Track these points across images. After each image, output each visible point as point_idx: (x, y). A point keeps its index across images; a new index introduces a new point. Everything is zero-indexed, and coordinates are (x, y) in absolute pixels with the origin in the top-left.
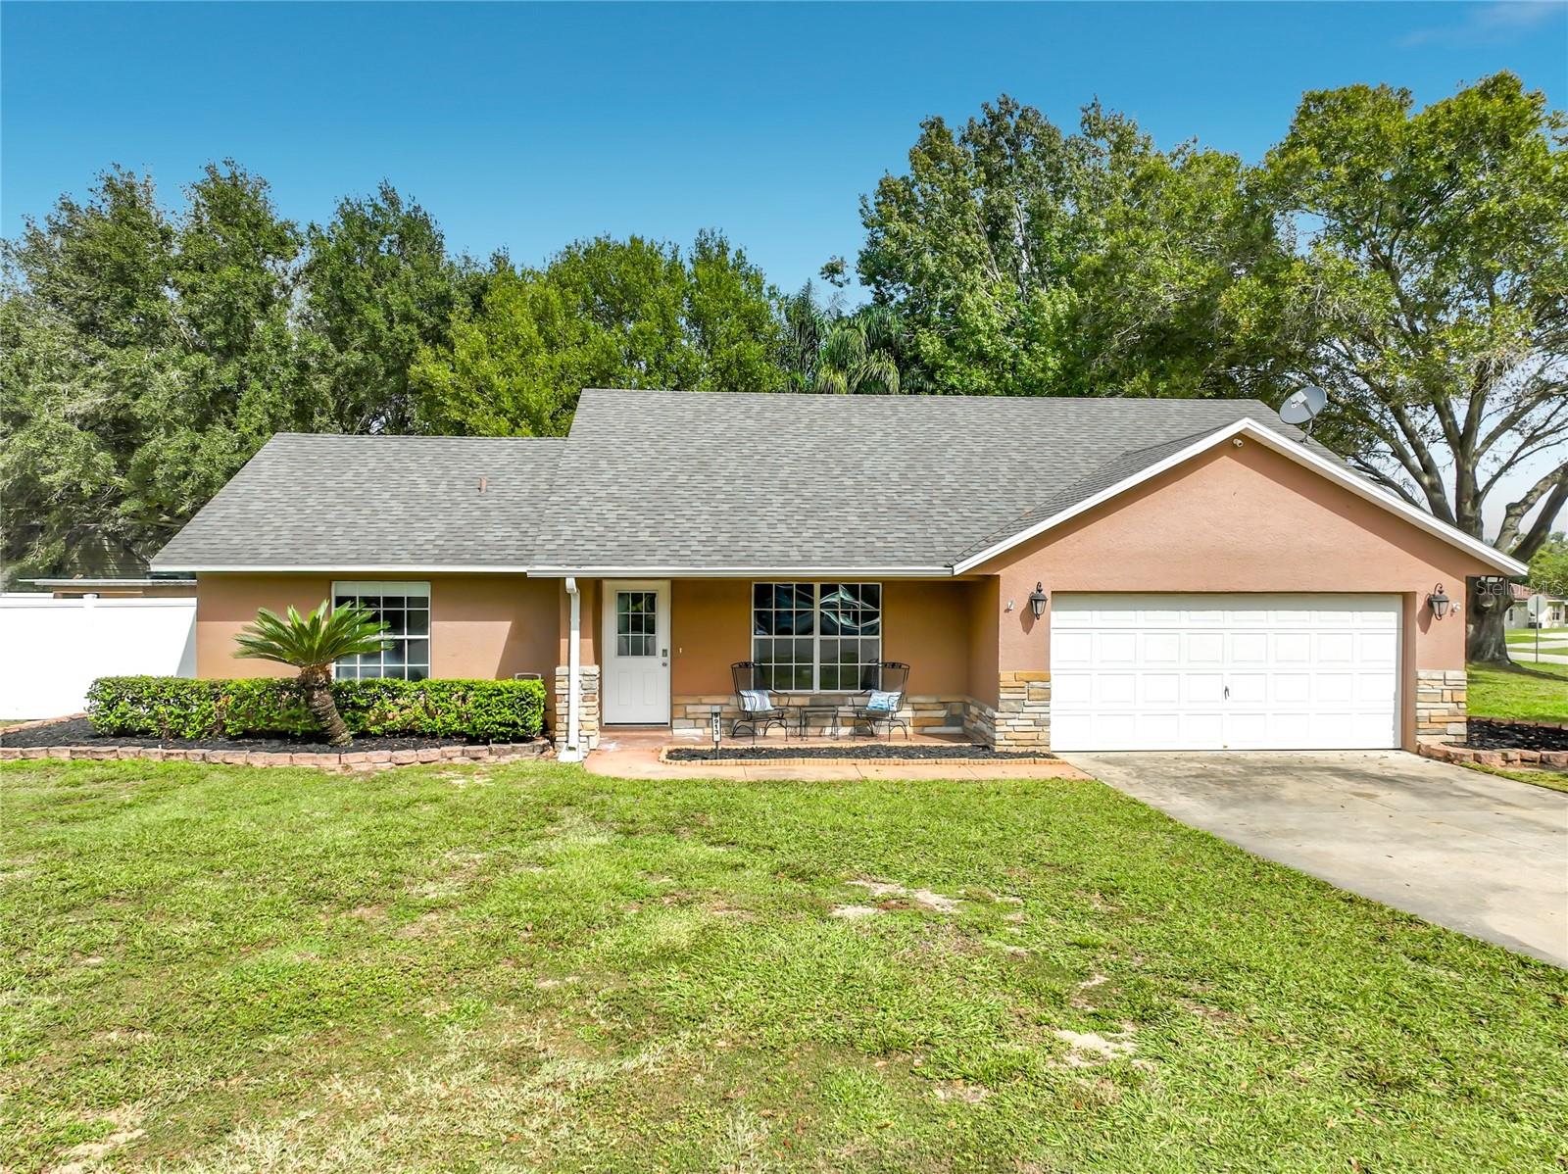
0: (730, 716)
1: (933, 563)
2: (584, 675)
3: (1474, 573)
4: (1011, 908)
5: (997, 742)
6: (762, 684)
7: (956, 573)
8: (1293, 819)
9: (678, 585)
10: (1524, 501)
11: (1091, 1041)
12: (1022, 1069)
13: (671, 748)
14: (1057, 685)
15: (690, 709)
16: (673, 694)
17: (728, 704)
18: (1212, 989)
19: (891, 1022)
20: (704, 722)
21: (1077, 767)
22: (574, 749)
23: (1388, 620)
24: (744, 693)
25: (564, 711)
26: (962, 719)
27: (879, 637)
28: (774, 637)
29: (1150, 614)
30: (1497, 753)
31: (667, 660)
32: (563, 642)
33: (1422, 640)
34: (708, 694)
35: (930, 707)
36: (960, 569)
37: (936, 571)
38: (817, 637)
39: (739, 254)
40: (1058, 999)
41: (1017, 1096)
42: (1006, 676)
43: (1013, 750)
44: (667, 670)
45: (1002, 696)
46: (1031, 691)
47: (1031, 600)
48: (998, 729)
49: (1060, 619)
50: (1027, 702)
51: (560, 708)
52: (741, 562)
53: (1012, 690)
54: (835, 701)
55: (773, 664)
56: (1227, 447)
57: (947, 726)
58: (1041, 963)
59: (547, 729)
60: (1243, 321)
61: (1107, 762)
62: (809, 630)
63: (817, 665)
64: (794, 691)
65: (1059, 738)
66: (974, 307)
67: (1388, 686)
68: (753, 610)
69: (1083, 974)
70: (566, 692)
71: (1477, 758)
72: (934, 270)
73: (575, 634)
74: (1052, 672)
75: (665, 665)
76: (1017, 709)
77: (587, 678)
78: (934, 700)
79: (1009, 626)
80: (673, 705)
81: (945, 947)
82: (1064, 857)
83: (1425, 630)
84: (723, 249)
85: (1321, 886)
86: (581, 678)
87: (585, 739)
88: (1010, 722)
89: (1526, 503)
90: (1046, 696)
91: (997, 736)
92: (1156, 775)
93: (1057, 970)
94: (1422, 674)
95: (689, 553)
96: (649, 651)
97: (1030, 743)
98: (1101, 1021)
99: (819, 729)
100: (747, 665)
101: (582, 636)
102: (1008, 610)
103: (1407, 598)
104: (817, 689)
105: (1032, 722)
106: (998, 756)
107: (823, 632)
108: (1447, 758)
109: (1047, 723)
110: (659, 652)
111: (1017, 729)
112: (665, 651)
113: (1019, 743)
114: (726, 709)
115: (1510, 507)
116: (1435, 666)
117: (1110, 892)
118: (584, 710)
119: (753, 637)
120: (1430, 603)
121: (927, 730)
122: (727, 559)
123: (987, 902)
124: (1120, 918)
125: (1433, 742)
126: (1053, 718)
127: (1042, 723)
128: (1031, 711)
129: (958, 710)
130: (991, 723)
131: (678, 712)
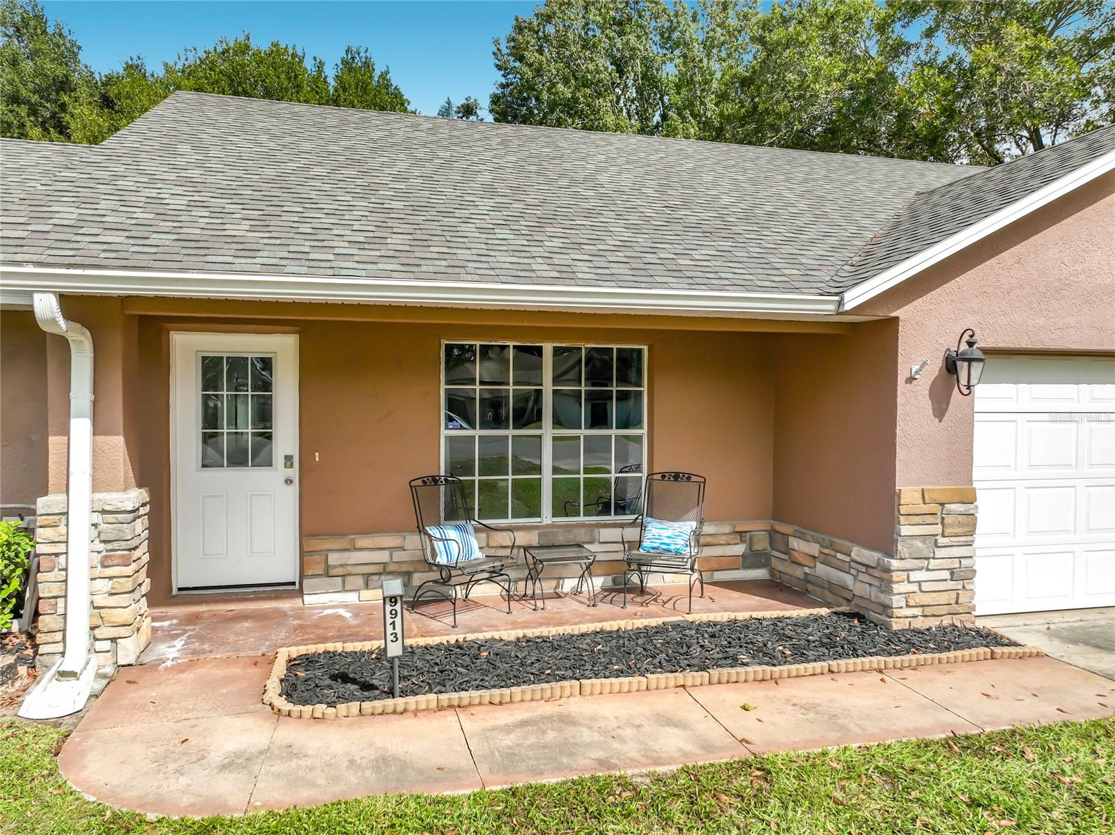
0: (405, 568)
2: (104, 512)
5: (897, 612)
6: (457, 511)
7: (848, 307)
13: (295, 651)
14: (988, 508)
15: (334, 559)
16: (305, 533)
17: (402, 548)
20: (360, 581)
21: (1068, 661)
22: (73, 674)
24: (433, 531)
25: (55, 590)
26: (768, 557)
27: (644, 431)
28: (477, 433)
29: (1098, 390)
31: (294, 473)
32: (54, 441)
34: (367, 532)
35: (723, 539)
36: (855, 297)
37: (809, 301)
38: (548, 432)
39: (384, 76)
42: (909, 493)
43: (920, 624)
44: (294, 490)
45: (905, 530)
46: (948, 520)
47: (951, 366)
48: (897, 588)
49: (989, 396)
50: (941, 541)
51: (49, 584)
53: (918, 519)
54: (581, 535)
55: (477, 478)
57: (746, 567)
61: (1086, 641)
62: (536, 419)
63: (547, 477)
64: (510, 521)
68: (443, 387)
70: (61, 548)
73: (81, 427)
74: (975, 485)
75: (289, 481)
76: (926, 553)
77: (110, 518)
78: (727, 529)
79: (911, 407)
80: (302, 553)
84: (368, 65)
86: (97, 518)
87: (106, 645)
88: (915, 576)
90: (970, 528)
91: (897, 601)
95: (331, 257)
96: (261, 459)
97: (945, 610)
99: (554, 583)
100: (435, 480)
101: (98, 429)
102: (911, 379)
104: (547, 517)
105: (946, 575)
107: (558, 423)
109: (969, 575)
110: (278, 459)
111: (925, 587)
112: (288, 459)
113: (928, 611)
114: (399, 556)
118: (104, 585)
119: (444, 433)
121: (719, 576)
126: (979, 564)
127: (962, 575)
128: (948, 554)
129: (762, 544)
130: (884, 579)
131: (313, 565)
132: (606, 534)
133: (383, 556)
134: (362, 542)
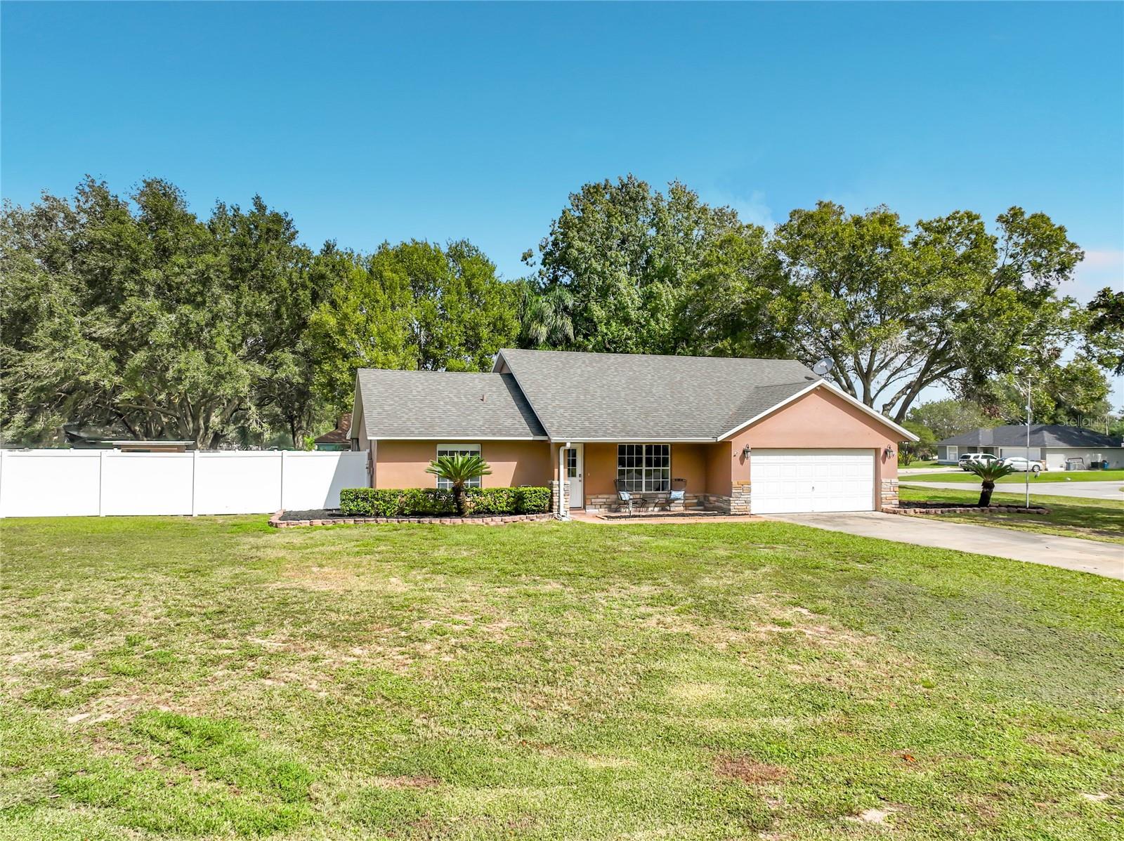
0: (609, 504)
1: (708, 436)
3: (900, 440)
5: (731, 510)
6: (621, 489)
7: (717, 441)
9: (586, 446)
10: (891, 403)
14: (754, 486)
15: (593, 500)
16: (584, 495)
20: (599, 506)
23: (869, 460)
24: (621, 492)
25: (557, 501)
27: (669, 468)
28: (626, 468)
29: (786, 457)
30: (912, 510)
31: (582, 478)
32: (556, 470)
33: (883, 467)
34: (600, 494)
35: (691, 498)
36: (720, 439)
37: (710, 440)
38: (644, 468)
42: (734, 483)
43: (738, 513)
44: (581, 484)
45: (733, 491)
46: (744, 489)
47: (744, 452)
48: (731, 505)
49: (754, 459)
50: (742, 494)
51: (555, 499)
52: (633, 436)
53: (737, 488)
54: (653, 496)
55: (626, 480)
56: (815, 391)
57: (698, 506)
59: (551, 510)
60: (780, 318)
62: (641, 465)
63: (644, 480)
64: (634, 492)
65: (755, 508)
66: (626, 294)
67: (870, 485)
68: (618, 456)
70: (558, 492)
71: (905, 512)
72: (600, 270)
73: (562, 467)
74: (751, 481)
75: (581, 481)
76: (738, 497)
77: (566, 486)
78: (692, 495)
79: (735, 461)
80: (584, 499)
83: (884, 463)
86: (564, 486)
87: (566, 512)
88: (736, 502)
89: (892, 404)
90: (749, 491)
91: (732, 508)
94: (883, 481)
96: (574, 475)
97: (744, 510)
99: (647, 508)
100: (616, 480)
102: (735, 457)
103: (877, 450)
104: (644, 491)
105: (744, 502)
106: (733, 515)
107: (646, 466)
108: (895, 513)
109: (750, 502)
110: (577, 475)
111: (739, 504)
112: (581, 475)
113: (739, 510)
114: (608, 500)
115: (884, 406)
116: (887, 477)
118: (565, 500)
119: (618, 468)
120: (886, 452)
121: (690, 508)
122: (628, 435)
125: (889, 507)
126: (752, 500)
127: (747, 502)
128: (744, 497)
129: (702, 499)
130: (729, 502)
131: (588, 502)
132: (660, 496)
133: (605, 500)
134: (600, 496)
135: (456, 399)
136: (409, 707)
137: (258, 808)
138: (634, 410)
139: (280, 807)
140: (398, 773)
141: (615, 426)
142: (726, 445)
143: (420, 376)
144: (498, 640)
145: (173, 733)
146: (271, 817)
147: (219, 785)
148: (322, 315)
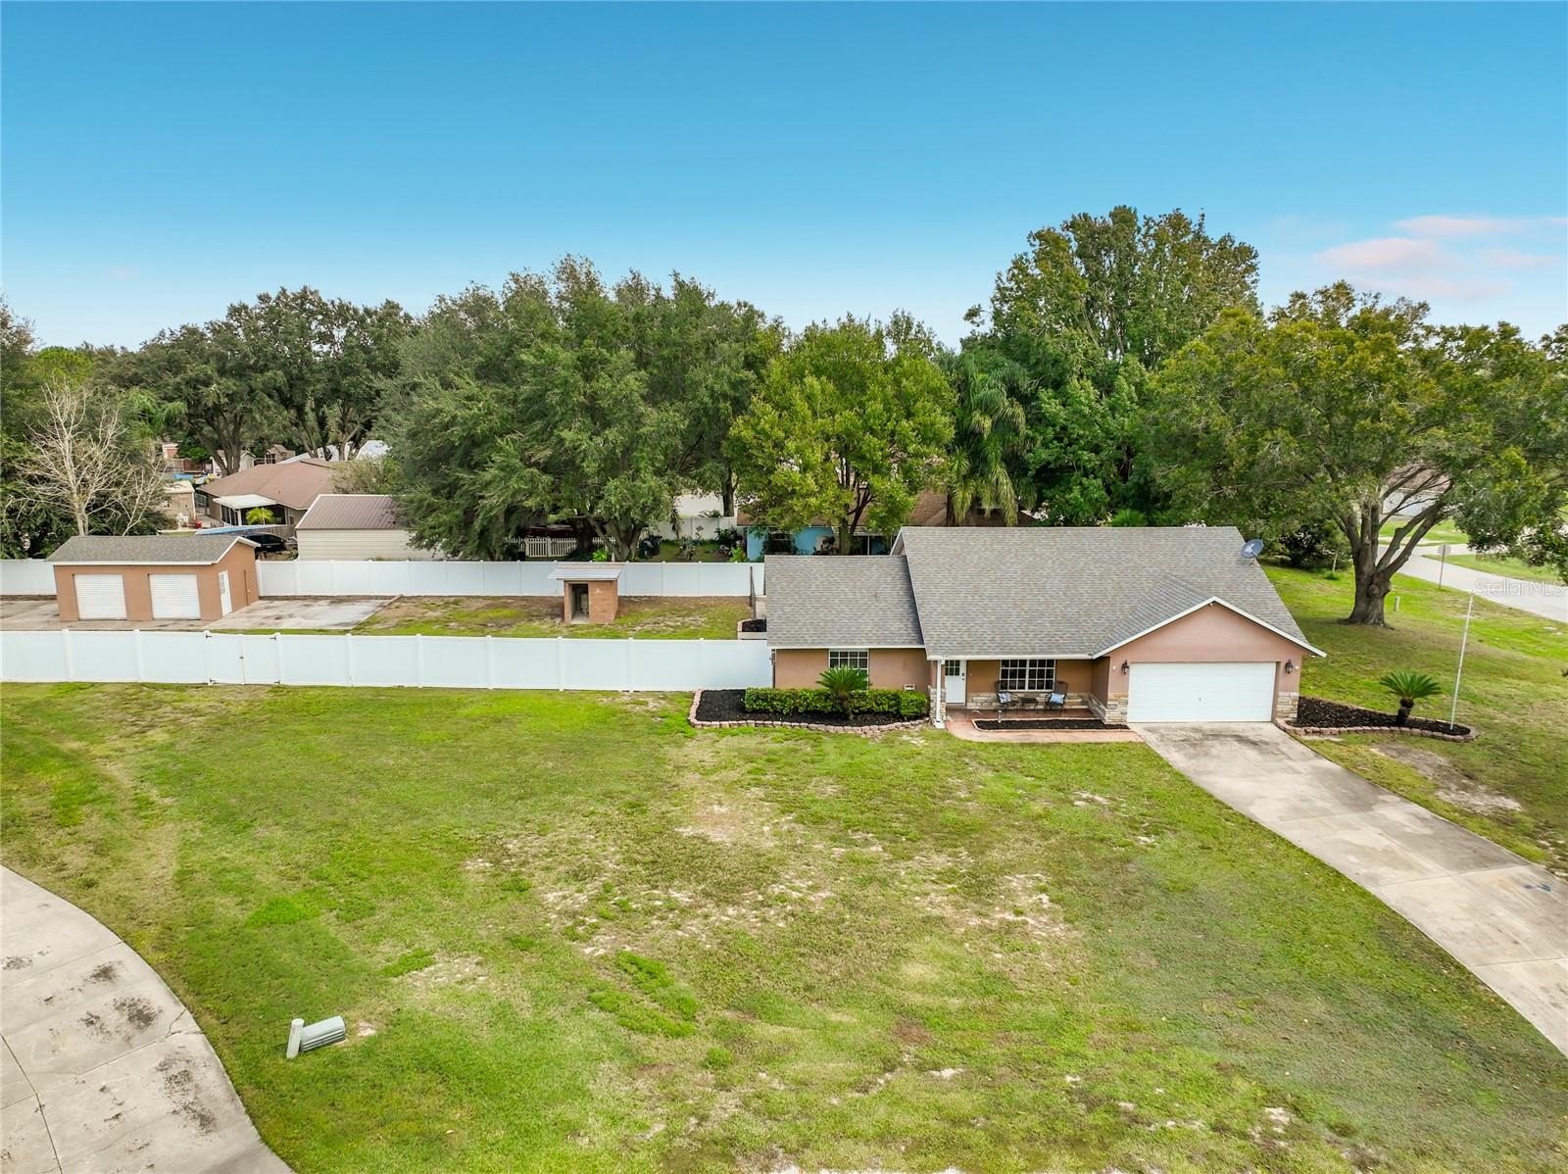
0: (990, 701)
1: (1085, 654)
3: (1305, 654)
4: (1122, 802)
5: (1106, 720)
7: (1093, 658)
8: (1212, 765)
11: (1145, 839)
12: (1131, 844)
14: (1132, 698)
15: (974, 698)
16: (967, 692)
17: (990, 696)
18: (1173, 827)
19: (1100, 834)
21: (1137, 734)
22: (940, 722)
23: (1269, 671)
25: (934, 706)
26: (1088, 703)
29: (1171, 670)
31: (965, 677)
33: (1282, 681)
34: (982, 692)
35: (1075, 697)
36: (1097, 656)
37: (1085, 656)
38: (1028, 668)
40: (1137, 829)
41: (1129, 848)
42: (1110, 695)
43: (1113, 725)
44: (965, 682)
45: (1109, 703)
46: (1120, 701)
47: (1123, 667)
48: (1106, 715)
49: (1133, 672)
50: (1118, 706)
51: (932, 705)
53: (1113, 701)
54: (1035, 695)
56: (1207, 606)
57: (1082, 705)
58: (1132, 819)
59: (928, 714)
61: (1149, 731)
63: (1027, 679)
64: (1017, 690)
65: (1131, 719)
69: (1142, 823)
70: (933, 698)
74: (1129, 693)
75: (963, 679)
76: (1115, 708)
78: (1077, 695)
79: (1113, 675)
80: (967, 696)
81: (1107, 815)
82: (1136, 783)
83: (1285, 676)
85: (1210, 796)
87: (943, 717)
88: (1112, 713)
90: (1126, 704)
91: (1106, 718)
92: (1168, 739)
93: (1136, 822)
94: (1282, 694)
96: (957, 674)
97: (1120, 722)
98: (1147, 835)
99: (1028, 707)
100: (1000, 681)
102: (1113, 669)
103: (1279, 662)
104: (1027, 690)
105: (1120, 712)
108: (1285, 730)
109: (1126, 712)
110: (961, 672)
111: (1114, 716)
112: (963, 674)
113: (1115, 722)
114: (990, 698)
116: (1286, 691)
117: (1149, 798)
120: (1288, 665)
121: (1073, 707)
123: (1115, 800)
124: (1152, 807)
127: (1123, 713)
128: (1120, 708)
130: (1103, 712)
131: (970, 699)
133: (986, 699)
134: (981, 694)
135: (851, 596)
136: (752, 962)
137: (673, 1022)
138: (1018, 616)
139: (681, 1023)
140: (738, 1009)
141: (992, 640)
142: (1104, 659)
143: (821, 563)
144: (817, 910)
145: (634, 969)
146: (678, 1028)
147: (656, 1005)
148: (740, 428)
